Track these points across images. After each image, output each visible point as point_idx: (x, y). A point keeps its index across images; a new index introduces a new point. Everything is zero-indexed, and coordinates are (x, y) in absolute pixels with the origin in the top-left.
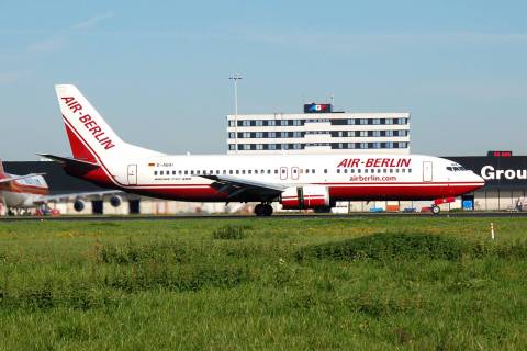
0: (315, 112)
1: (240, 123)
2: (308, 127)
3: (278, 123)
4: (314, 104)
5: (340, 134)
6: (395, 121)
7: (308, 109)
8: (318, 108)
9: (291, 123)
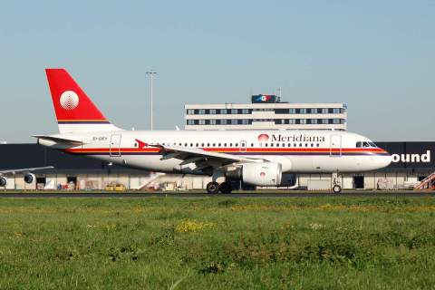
0: (261, 102)
1: (197, 112)
2: (254, 115)
3: (229, 111)
4: (260, 96)
5: (283, 121)
6: (331, 111)
7: (255, 99)
9: (240, 111)
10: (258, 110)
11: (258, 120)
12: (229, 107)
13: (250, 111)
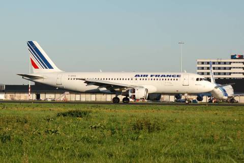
0: (236, 58)
1: (203, 63)
2: (232, 65)
3: (219, 63)
4: (236, 55)
7: (233, 57)
8: (237, 57)
9: (225, 63)
10: (234, 62)
11: (234, 68)
12: (219, 61)
13: (230, 63)
